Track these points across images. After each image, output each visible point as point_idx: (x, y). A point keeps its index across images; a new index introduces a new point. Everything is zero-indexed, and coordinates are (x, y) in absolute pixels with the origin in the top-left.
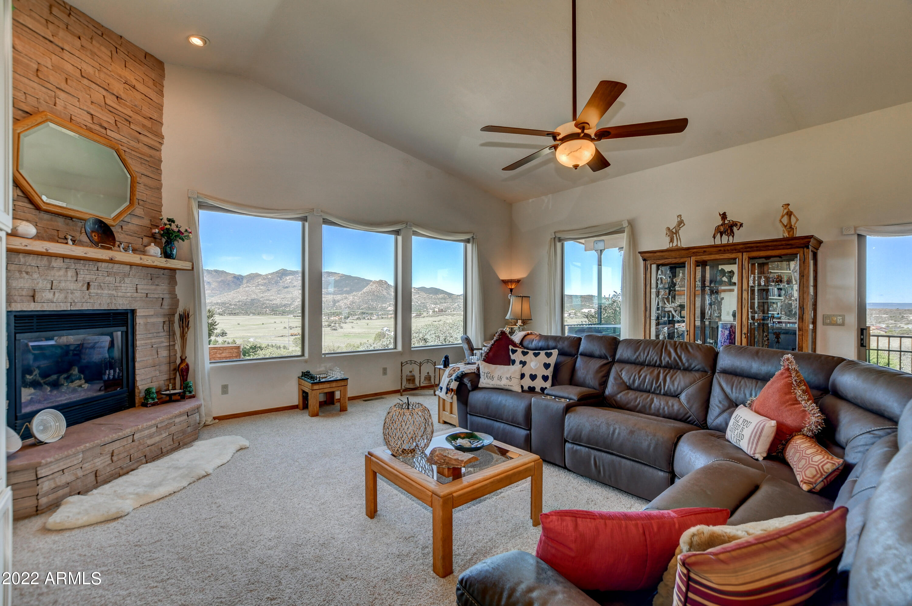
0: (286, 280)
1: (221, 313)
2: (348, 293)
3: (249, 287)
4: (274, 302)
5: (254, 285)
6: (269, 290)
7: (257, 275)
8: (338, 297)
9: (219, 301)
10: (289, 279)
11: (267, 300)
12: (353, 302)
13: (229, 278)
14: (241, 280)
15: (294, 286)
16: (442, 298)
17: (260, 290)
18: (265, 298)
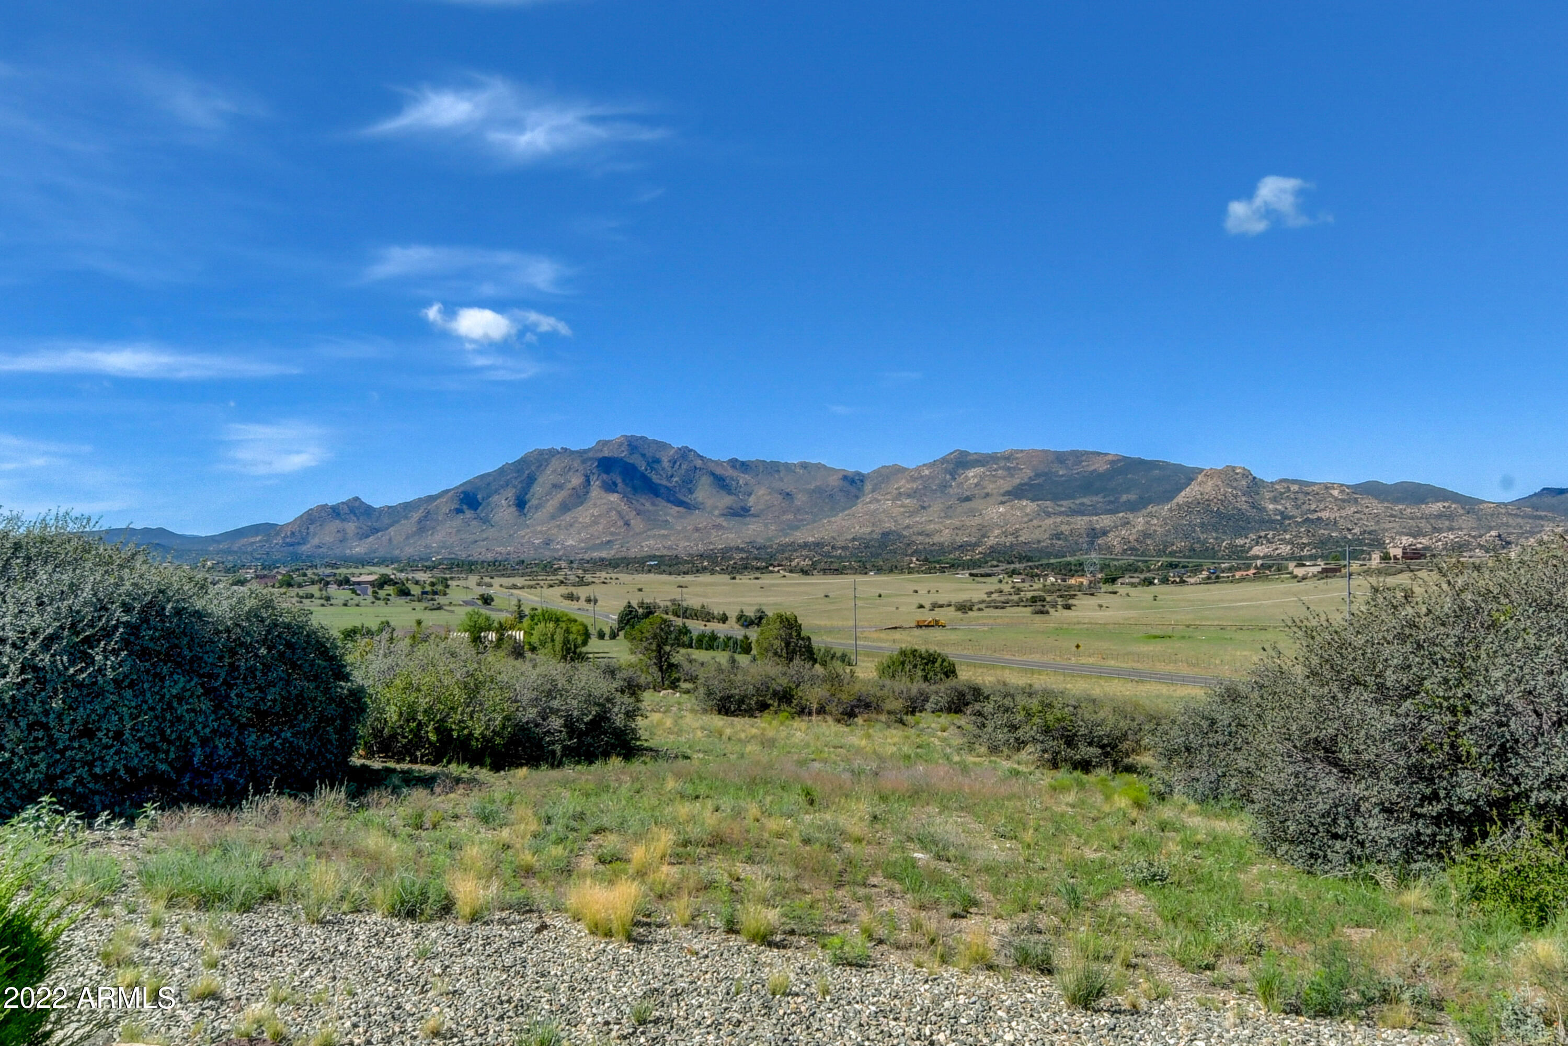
0: (967, 478)
1: (808, 568)
2: (1133, 507)
3: (878, 501)
4: (936, 539)
5: (889, 497)
6: (924, 508)
7: (898, 471)
8: (1105, 521)
9: (811, 539)
10: (975, 476)
11: (919, 534)
12: (1146, 535)
13: (834, 481)
14: (858, 482)
15: (987, 495)
16: (1439, 516)
17: (902, 509)
18: (915, 530)
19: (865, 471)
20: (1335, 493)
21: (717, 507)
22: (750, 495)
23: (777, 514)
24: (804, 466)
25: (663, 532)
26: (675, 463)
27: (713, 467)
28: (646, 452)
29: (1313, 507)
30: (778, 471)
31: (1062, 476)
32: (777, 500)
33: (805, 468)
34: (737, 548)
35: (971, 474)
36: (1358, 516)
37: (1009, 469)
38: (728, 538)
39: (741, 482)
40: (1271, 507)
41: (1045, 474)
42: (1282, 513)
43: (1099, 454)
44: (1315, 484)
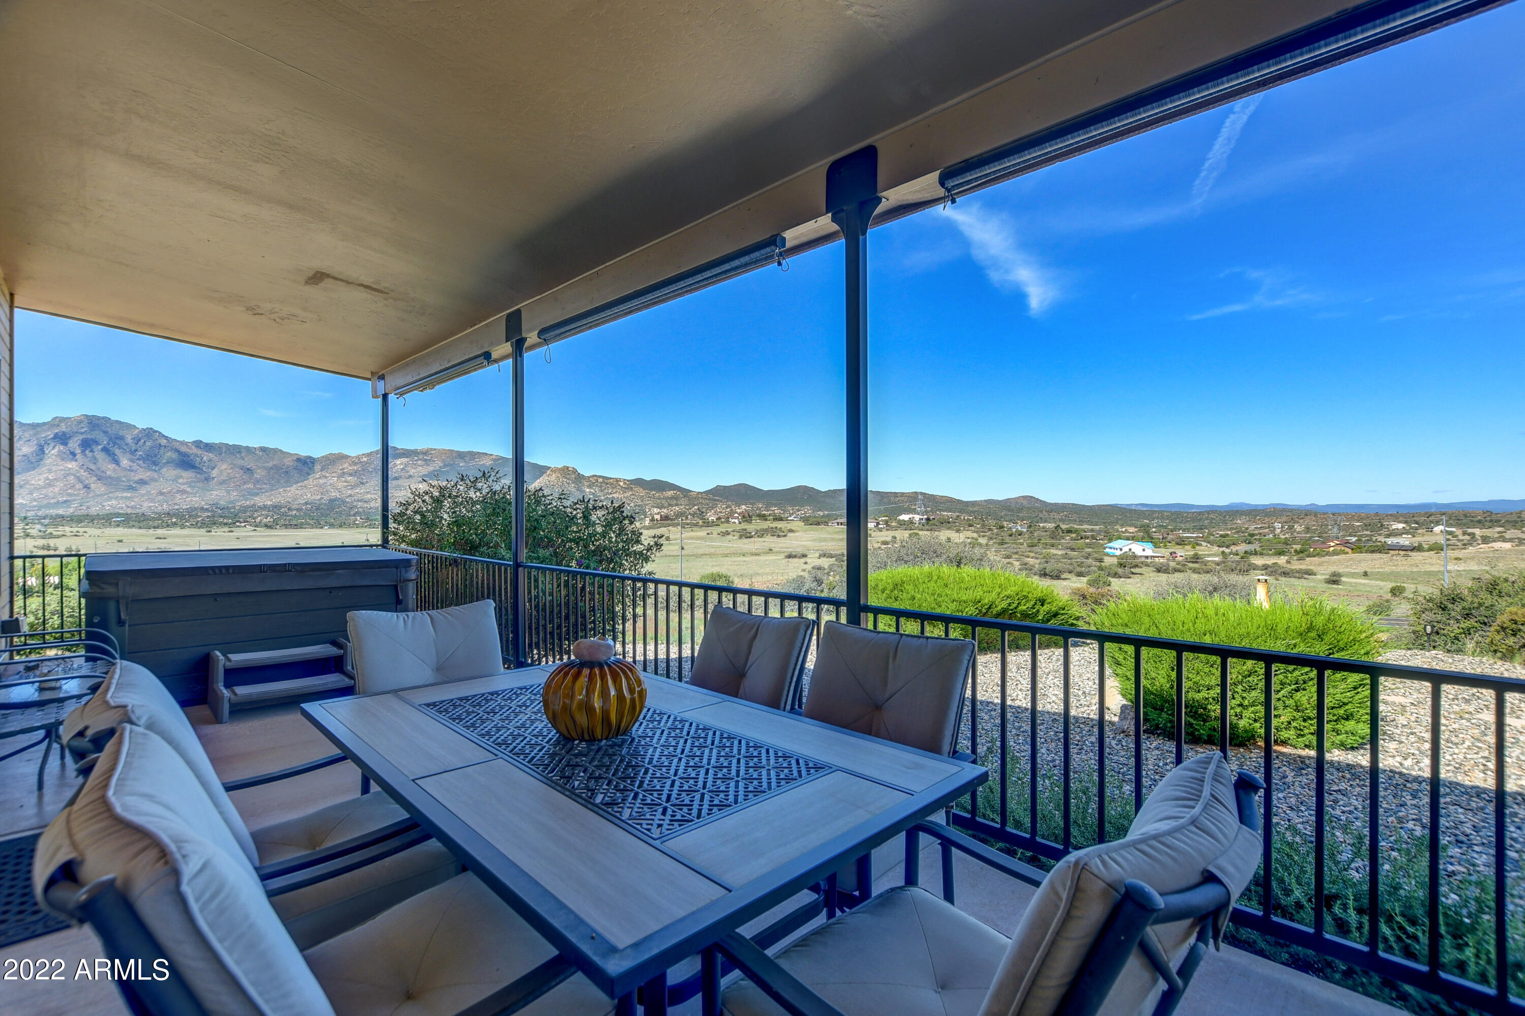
0: (395, 465)
1: (270, 524)
3: (326, 477)
4: (373, 504)
5: (335, 475)
6: (363, 483)
7: (342, 457)
9: (269, 503)
10: (401, 464)
11: (359, 501)
13: (288, 462)
14: (310, 465)
15: (410, 476)
16: (672, 498)
17: (345, 484)
18: (356, 498)
19: (315, 456)
20: (621, 484)
21: (181, 477)
22: (213, 468)
23: (238, 483)
24: (263, 449)
25: (125, 494)
26: (139, 440)
27: (177, 446)
28: (109, 429)
29: (610, 491)
30: (240, 452)
31: (462, 467)
32: (238, 474)
33: (264, 451)
34: (202, 509)
35: (399, 462)
36: (632, 497)
37: (426, 460)
38: (192, 501)
39: (205, 458)
40: (588, 490)
41: (451, 465)
42: (593, 494)
43: (486, 454)
44: (611, 478)
